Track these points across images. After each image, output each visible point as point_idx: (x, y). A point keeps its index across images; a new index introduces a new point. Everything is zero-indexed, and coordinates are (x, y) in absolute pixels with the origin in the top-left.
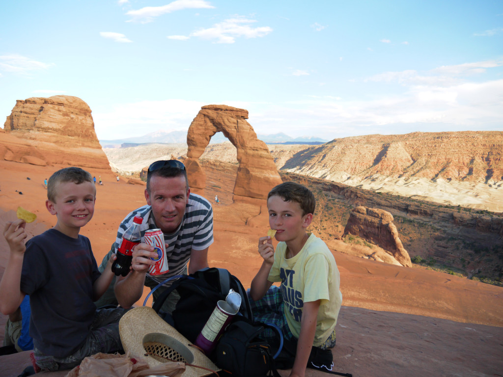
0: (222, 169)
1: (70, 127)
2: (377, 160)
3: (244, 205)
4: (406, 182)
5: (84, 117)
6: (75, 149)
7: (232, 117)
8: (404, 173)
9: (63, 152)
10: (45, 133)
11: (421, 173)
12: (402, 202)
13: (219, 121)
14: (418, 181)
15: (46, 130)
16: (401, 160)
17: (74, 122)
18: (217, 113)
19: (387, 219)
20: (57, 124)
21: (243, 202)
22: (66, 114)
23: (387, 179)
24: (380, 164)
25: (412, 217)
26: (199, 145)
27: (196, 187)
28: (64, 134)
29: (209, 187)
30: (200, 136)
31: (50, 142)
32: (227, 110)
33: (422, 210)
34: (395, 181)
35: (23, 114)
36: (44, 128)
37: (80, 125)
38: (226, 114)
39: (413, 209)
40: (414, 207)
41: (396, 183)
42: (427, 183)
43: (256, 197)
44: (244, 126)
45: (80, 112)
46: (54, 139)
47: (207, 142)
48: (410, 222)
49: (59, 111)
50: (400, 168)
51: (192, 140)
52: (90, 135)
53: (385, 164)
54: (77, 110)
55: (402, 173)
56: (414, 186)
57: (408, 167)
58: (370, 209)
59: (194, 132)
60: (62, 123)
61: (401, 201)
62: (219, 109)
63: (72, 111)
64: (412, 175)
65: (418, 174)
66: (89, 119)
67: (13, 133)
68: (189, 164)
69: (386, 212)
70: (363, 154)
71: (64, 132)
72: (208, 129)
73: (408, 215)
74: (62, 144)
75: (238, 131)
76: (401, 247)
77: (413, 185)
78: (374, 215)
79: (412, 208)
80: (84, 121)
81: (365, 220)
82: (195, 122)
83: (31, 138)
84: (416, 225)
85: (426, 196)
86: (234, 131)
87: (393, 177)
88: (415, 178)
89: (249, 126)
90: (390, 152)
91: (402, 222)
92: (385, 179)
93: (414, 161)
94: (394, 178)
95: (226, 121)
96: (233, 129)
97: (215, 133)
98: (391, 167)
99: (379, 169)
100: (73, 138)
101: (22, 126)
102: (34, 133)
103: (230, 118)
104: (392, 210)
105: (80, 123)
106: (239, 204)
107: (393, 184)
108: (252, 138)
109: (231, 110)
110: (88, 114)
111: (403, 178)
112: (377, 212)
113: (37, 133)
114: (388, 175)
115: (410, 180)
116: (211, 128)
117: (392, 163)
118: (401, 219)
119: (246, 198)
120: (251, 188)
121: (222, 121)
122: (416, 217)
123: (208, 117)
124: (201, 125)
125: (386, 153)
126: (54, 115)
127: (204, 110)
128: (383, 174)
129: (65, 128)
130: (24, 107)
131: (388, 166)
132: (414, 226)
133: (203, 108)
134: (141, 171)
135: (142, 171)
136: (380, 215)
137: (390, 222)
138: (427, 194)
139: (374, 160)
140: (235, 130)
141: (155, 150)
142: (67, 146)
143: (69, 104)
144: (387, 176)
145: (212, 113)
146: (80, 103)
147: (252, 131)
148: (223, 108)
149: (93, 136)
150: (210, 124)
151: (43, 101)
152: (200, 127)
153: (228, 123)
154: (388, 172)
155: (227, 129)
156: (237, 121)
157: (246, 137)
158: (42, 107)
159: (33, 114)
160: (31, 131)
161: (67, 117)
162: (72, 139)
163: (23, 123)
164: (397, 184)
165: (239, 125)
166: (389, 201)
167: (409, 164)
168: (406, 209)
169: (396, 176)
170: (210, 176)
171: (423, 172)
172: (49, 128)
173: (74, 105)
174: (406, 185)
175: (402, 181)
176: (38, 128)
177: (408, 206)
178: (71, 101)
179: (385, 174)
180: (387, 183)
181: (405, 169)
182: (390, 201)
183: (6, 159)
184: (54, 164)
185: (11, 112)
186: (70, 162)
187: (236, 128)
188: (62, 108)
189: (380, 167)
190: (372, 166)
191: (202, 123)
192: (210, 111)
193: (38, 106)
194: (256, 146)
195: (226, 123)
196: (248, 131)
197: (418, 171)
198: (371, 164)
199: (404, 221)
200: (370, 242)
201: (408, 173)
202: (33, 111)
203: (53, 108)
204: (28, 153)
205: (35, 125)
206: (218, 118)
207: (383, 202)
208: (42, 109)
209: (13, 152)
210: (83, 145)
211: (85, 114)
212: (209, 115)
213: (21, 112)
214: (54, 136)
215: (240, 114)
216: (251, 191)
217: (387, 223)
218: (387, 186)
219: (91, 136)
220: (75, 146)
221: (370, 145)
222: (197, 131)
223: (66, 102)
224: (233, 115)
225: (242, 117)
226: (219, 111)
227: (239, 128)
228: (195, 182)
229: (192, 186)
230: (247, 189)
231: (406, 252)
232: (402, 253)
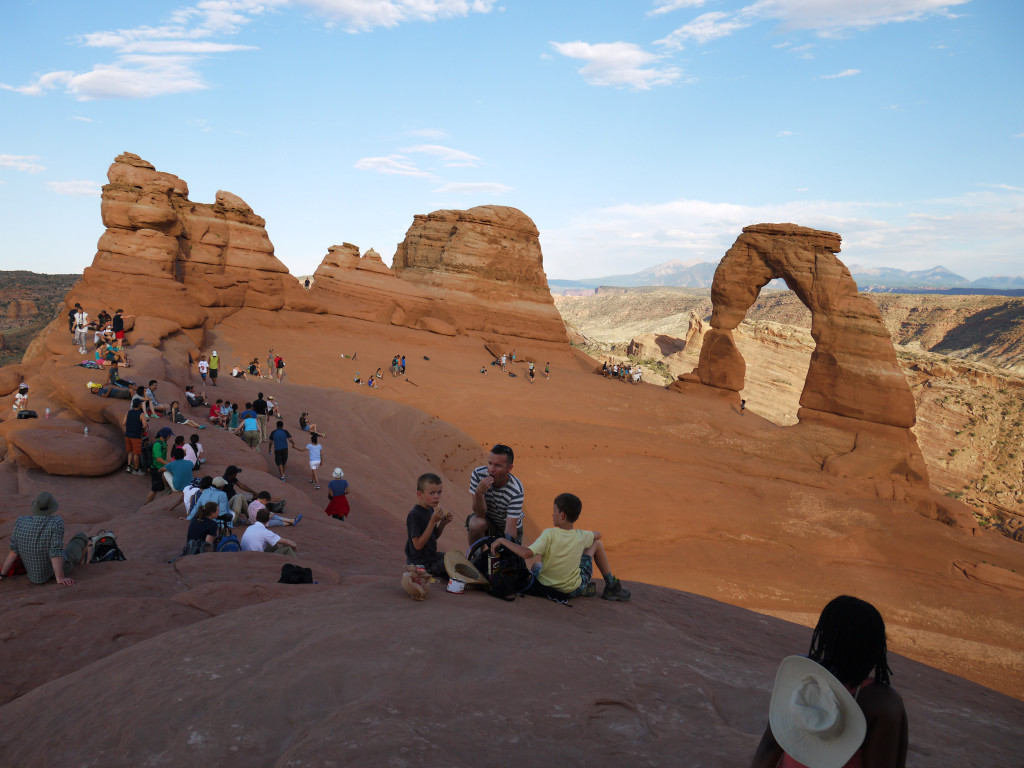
0: (798, 344)
1: (500, 263)
3: (821, 428)
5: (524, 245)
6: (506, 304)
7: (805, 249)
9: (485, 310)
10: (458, 275)
13: (777, 256)
15: (459, 269)
17: (507, 254)
18: (774, 240)
20: (478, 258)
21: (818, 424)
22: (493, 241)
26: (735, 303)
27: (724, 386)
28: (490, 278)
29: (766, 382)
30: (737, 285)
31: (466, 291)
32: (794, 234)
35: (423, 240)
36: (456, 267)
37: (517, 260)
38: (792, 243)
43: (847, 414)
44: (829, 267)
45: (518, 236)
46: (471, 286)
47: (752, 298)
49: (483, 234)
51: (721, 295)
52: (533, 278)
54: (513, 232)
59: (727, 277)
60: (487, 256)
62: (779, 231)
63: (505, 234)
66: (533, 248)
67: (406, 274)
68: (713, 340)
71: (489, 272)
72: (754, 273)
74: (485, 295)
75: (816, 278)
80: (524, 253)
82: (729, 259)
83: (434, 284)
86: (807, 278)
89: (839, 268)
95: (792, 256)
96: (804, 274)
97: (768, 279)
100: (504, 283)
101: (421, 261)
102: (440, 275)
103: (801, 251)
105: (517, 256)
106: (811, 427)
108: (846, 291)
109: (805, 235)
110: (532, 238)
113: (445, 274)
116: (760, 271)
119: (825, 415)
120: (837, 396)
121: (783, 256)
123: (756, 248)
124: (741, 265)
126: (473, 243)
127: (748, 234)
129: (491, 265)
130: (425, 228)
133: (747, 230)
134: (629, 343)
135: (632, 342)
140: (811, 275)
142: (494, 298)
143: (499, 221)
145: (762, 241)
146: (519, 220)
147: (845, 278)
148: (787, 230)
149: (539, 280)
150: (758, 262)
151: (457, 217)
152: (738, 269)
153: (795, 262)
155: (794, 273)
156: (816, 257)
157: (832, 290)
158: (455, 228)
159: (439, 240)
160: (435, 271)
161: (495, 246)
162: (501, 286)
163: (422, 256)
165: (818, 266)
170: (769, 359)
172: (464, 266)
173: (510, 222)
176: (447, 265)
178: (504, 216)
183: (394, 322)
184: (469, 332)
185: (405, 236)
186: (496, 328)
187: (813, 270)
188: (488, 229)
191: (743, 260)
192: (759, 237)
193: (448, 226)
194: (853, 308)
195: (792, 260)
196: (838, 277)
202: (440, 235)
203: (473, 230)
204: (428, 313)
205: (441, 259)
206: (776, 251)
208: (454, 231)
209: (404, 311)
210: (521, 297)
211: (527, 240)
212: (757, 244)
213: (421, 236)
214: (472, 280)
215: (822, 242)
216: (838, 400)
219: (536, 280)
220: (507, 298)
222: (733, 276)
223: (495, 219)
224: (807, 244)
225: (826, 248)
226: (779, 236)
227: (819, 271)
228: (724, 377)
229: (717, 384)
230: (829, 397)
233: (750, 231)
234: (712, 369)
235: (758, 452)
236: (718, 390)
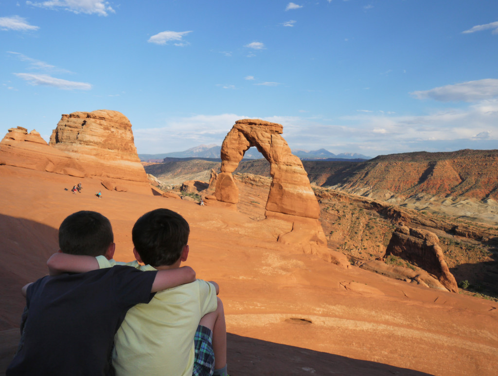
0: (262, 185)
1: (110, 140)
2: (423, 179)
3: (276, 220)
4: (454, 202)
5: (123, 131)
6: (114, 162)
7: (266, 132)
8: (451, 192)
9: (102, 165)
10: (87, 146)
11: (470, 193)
12: (449, 223)
13: (253, 135)
14: (467, 201)
15: (87, 143)
16: (449, 179)
17: (114, 135)
18: (251, 128)
19: (432, 241)
20: (98, 137)
21: (275, 218)
22: (106, 128)
23: (433, 199)
24: (426, 182)
25: (459, 239)
26: (232, 159)
27: (228, 201)
28: (105, 148)
29: (248, 203)
30: (233, 150)
31: (91, 155)
32: (261, 124)
33: (470, 232)
34: (442, 200)
35: (67, 128)
36: (86, 142)
37: (120, 139)
38: (260, 129)
39: (461, 231)
40: (461, 228)
41: (443, 202)
42: (477, 203)
43: (288, 213)
44: (277, 141)
45: (120, 126)
46: (94, 152)
47: (241, 157)
48: (457, 244)
49: (101, 125)
50: (447, 187)
51: (225, 155)
52: (129, 149)
53: (431, 182)
54: (118, 124)
55: (449, 192)
56: (462, 207)
57: (456, 186)
58: (414, 229)
59: (228, 146)
60: (103, 136)
61: (447, 221)
62: (253, 123)
63: (113, 125)
64: (461, 195)
65: (466, 194)
66: (128, 133)
67: (58, 146)
68: (222, 178)
69: (431, 233)
70: (408, 171)
71: (104, 145)
72: (242, 144)
73: (455, 236)
74: (102, 157)
75: (272, 146)
76: (447, 271)
77: (461, 205)
78: (417, 236)
79: (460, 229)
80: (124, 135)
81: (408, 240)
82: (229, 137)
83: (73, 151)
84: (464, 248)
85: (475, 217)
86: (268, 146)
87: (439, 196)
88: (463, 198)
89: (282, 141)
90: (437, 170)
91: (447, 244)
92: (430, 198)
93: (463, 180)
94: (441, 197)
95: (260, 135)
96: (266, 144)
97: (248, 148)
98: (438, 186)
99: (424, 187)
100: (113, 151)
101: (66, 139)
102: (77, 146)
103: (264, 132)
104: (439, 231)
105: (120, 137)
106: (271, 220)
107: (439, 203)
108: (285, 153)
109: (265, 125)
110: (128, 128)
111: (451, 197)
112: (421, 232)
113: (79, 146)
114: (434, 194)
115: (458, 199)
116: (245, 143)
117: (439, 182)
118: (447, 240)
119: (278, 214)
120: (283, 204)
121: (256, 135)
122: (464, 239)
123: (242, 131)
124: (235, 140)
125: (432, 171)
126: (95, 129)
127: (238, 124)
128: (429, 193)
129: (106, 141)
130: (68, 121)
131: (434, 185)
132: (461, 248)
134: (181, 185)
135: (183, 185)
136: (424, 236)
137: (435, 243)
138: (477, 215)
139: (420, 179)
140: (269, 145)
141: (197, 165)
142: (107, 159)
143: (110, 118)
144: (434, 196)
145: (246, 128)
146: (120, 118)
148: (257, 122)
149: (132, 149)
150: (244, 138)
151: (86, 116)
152: (234, 142)
154: (434, 191)
155: (261, 144)
156: (271, 136)
157: (280, 152)
158: (85, 122)
159: (77, 128)
160: (74, 144)
161: (107, 131)
162: (111, 152)
163: (67, 136)
164: (444, 204)
165: (272, 140)
166: (434, 222)
167: (457, 183)
168: (453, 231)
169: (443, 195)
170: (249, 192)
171: (472, 191)
172: (90, 142)
173: (115, 119)
174: (454, 205)
175: (449, 201)
176: (80, 141)
177: (457, 227)
178: (112, 116)
179: (431, 194)
180: (433, 202)
181: (452, 188)
182: (436, 221)
183: (47, 170)
184: (93, 177)
185: (56, 126)
186: (108, 175)
187: (270, 142)
188: (103, 122)
189: (425, 185)
190: (417, 185)
191: (236, 137)
192: (244, 126)
193: (81, 121)
194: (290, 161)
195: (260, 137)
196: (282, 146)
197: (467, 191)
198: (416, 183)
199: (451, 242)
200: (414, 264)
201: (456, 193)
202: (76, 125)
203: (95, 122)
204: (68, 165)
205: (77, 138)
206: (252, 133)
207: (428, 223)
208: (84, 123)
209: (54, 164)
210: (122, 158)
211: (125, 128)
212: (243, 129)
213: (66, 126)
214: (95, 149)
215: (274, 128)
216: (284, 206)
217: (432, 244)
218: (433, 206)
219: (130, 150)
220: (114, 159)
221: (415, 163)
222: (231, 145)
223: (107, 117)
224: (267, 129)
225: (276, 131)
226: (254, 125)
227: (273, 143)
228: (228, 197)
229: (225, 201)
230: (280, 205)
231: (452, 275)
232: (448, 277)
233: (240, 123)
234: (222, 193)
235: (246, 234)
236: (225, 204)
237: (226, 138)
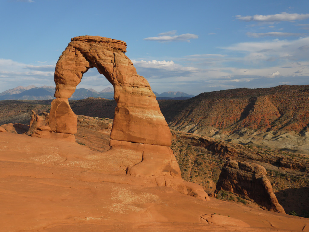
2: (244, 115)
3: (124, 150)
4: (274, 136)
7: (108, 50)
8: (272, 127)
11: (289, 127)
12: (273, 155)
13: (93, 54)
14: (287, 134)
16: (268, 113)
18: (91, 45)
19: (260, 173)
21: (122, 148)
23: (255, 134)
24: (247, 118)
25: (284, 171)
26: (68, 82)
27: (65, 131)
30: (70, 71)
32: (101, 41)
33: (294, 163)
34: (264, 135)
38: (100, 46)
39: (285, 163)
40: (286, 160)
41: (264, 137)
42: (296, 136)
43: (137, 141)
44: (122, 59)
47: (79, 79)
48: (282, 175)
50: (267, 121)
51: (61, 78)
53: (253, 117)
55: (270, 127)
56: (283, 140)
57: (276, 121)
58: (242, 163)
59: (63, 67)
61: (272, 154)
62: (92, 40)
64: (280, 129)
65: (286, 128)
68: (57, 105)
69: (259, 166)
70: (230, 108)
72: (80, 64)
73: (280, 168)
75: (115, 65)
76: (276, 202)
77: (282, 139)
78: (246, 169)
79: (284, 161)
81: (238, 174)
82: (64, 56)
84: (289, 179)
85: (295, 149)
86: (110, 66)
87: (261, 131)
88: (284, 132)
89: (127, 60)
90: (258, 107)
91: (274, 177)
92: (253, 133)
93: (282, 115)
94: (262, 132)
95: (101, 53)
96: (109, 63)
97: (88, 68)
98: (259, 121)
99: (247, 123)
103: (106, 50)
104: (265, 164)
106: (118, 150)
107: (262, 138)
108: (131, 73)
109: (107, 42)
111: (272, 132)
112: (250, 166)
114: (256, 129)
115: (279, 134)
116: (83, 63)
117: (260, 117)
118: (273, 173)
119: (125, 143)
120: (131, 131)
121: (96, 54)
122: (289, 170)
123: (80, 50)
124: (71, 60)
125: (253, 107)
127: (75, 41)
128: (251, 128)
131: (256, 120)
132: (287, 179)
133: (72, 40)
136: (253, 169)
137: (264, 176)
138: (297, 147)
139: (242, 114)
140: (112, 64)
144: (256, 131)
145: (85, 46)
147: (131, 66)
148: (97, 39)
150: (82, 58)
152: (70, 62)
153: (103, 57)
154: (256, 126)
155: (102, 63)
156: (114, 54)
157: (125, 72)
164: (266, 138)
165: (116, 59)
166: (260, 155)
167: (276, 117)
168: (278, 163)
169: (264, 129)
171: (291, 125)
174: (275, 139)
175: (270, 135)
177: (281, 159)
179: (253, 128)
180: (256, 137)
181: (272, 123)
182: (261, 154)
187: (113, 61)
189: (248, 121)
190: (239, 121)
191: (73, 57)
192: (82, 43)
194: (136, 82)
195: (101, 56)
196: (127, 65)
197: (286, 125)
198: (239, 119)
199: (276, 175)
200: (244, 198)
201: (277, 127)
206: (91, 51)
207: (254, 156)
212: (80, 47)
215: (117, 46)
216: (132, 134)
217: (260, 177)
218: (256, 140)
221: (237, 99)
222: (67, 66)
224: (109, 47)
225: (119, 49)
226: (93, 43)
227: (116, 62)
228: (65, 126)
229: (61, 131)
230: (126, 132)
231: (281, 207)
232: (277, 208)
233: (76, 40)
234: (57, 122)
235: (89, 167)
236: (62, 134)
237: (60, 57)
